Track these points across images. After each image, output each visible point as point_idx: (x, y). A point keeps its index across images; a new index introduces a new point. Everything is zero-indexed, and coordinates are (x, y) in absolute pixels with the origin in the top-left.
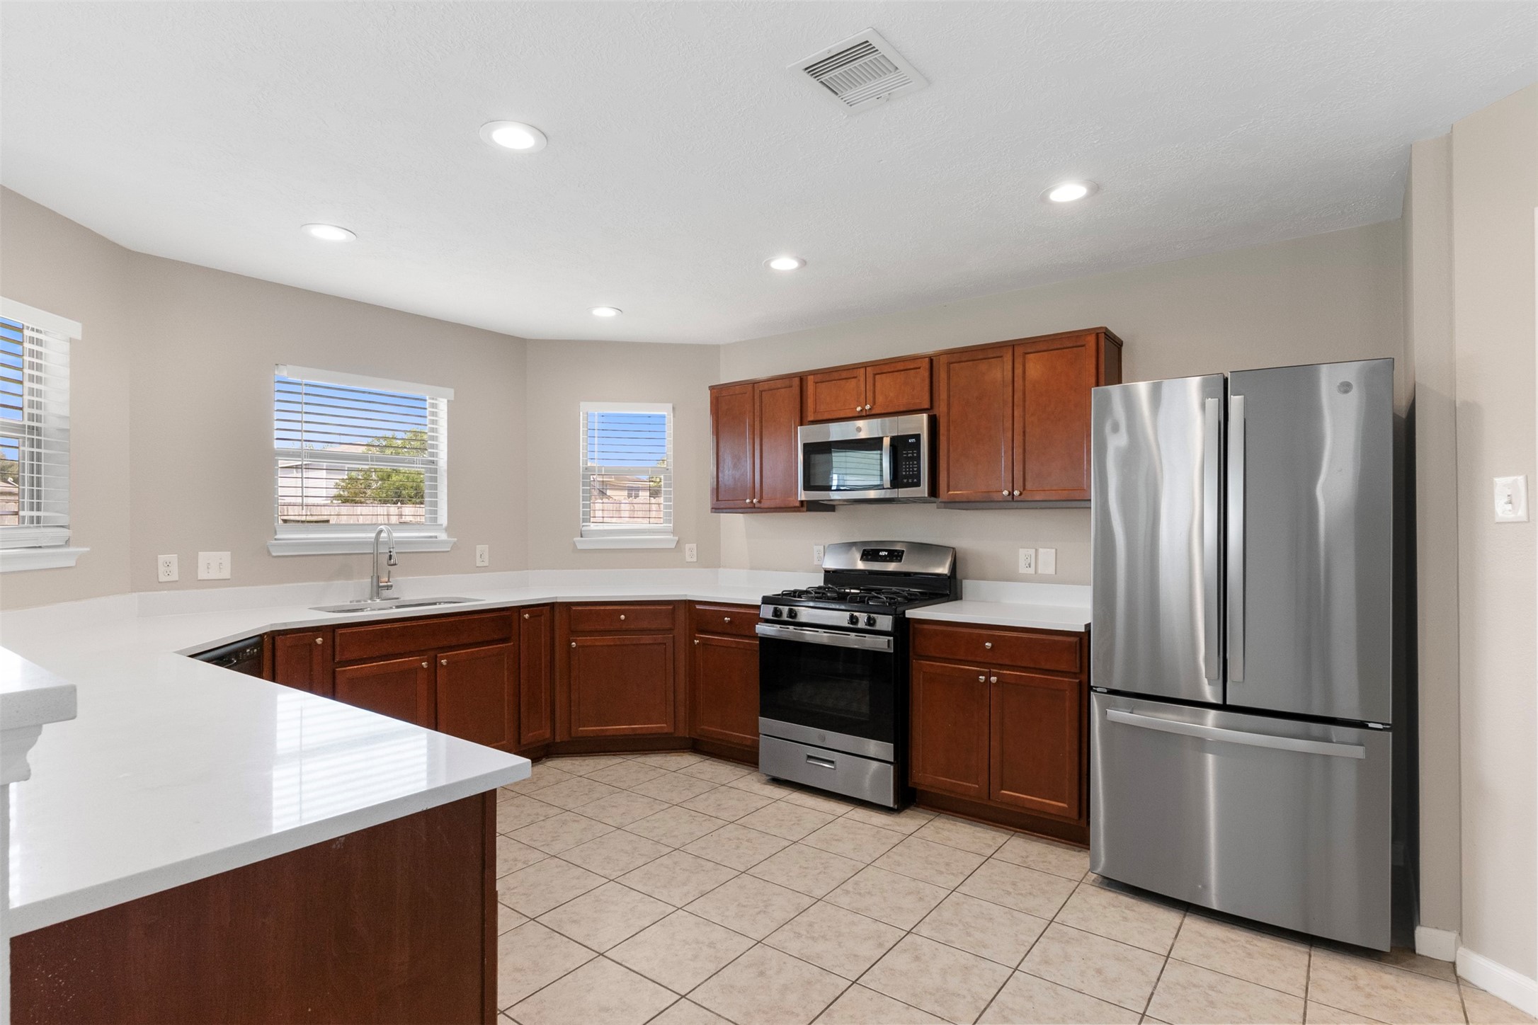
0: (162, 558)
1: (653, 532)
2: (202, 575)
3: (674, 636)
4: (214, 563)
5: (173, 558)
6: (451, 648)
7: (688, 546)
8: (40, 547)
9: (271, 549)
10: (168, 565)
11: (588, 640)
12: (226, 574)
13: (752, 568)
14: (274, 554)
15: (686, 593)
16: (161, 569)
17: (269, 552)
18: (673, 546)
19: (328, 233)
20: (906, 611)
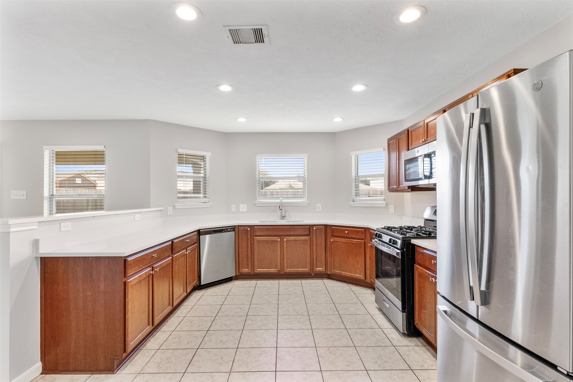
0: (232, 206)
1: (377, 200)
2: (241, 210)
3: (365, 241)
4: (243, 207)
5: (234, 206)
6: (288, 236)
7: (391, 206)
8: (206, 203)
9: (256, 204)
10: (233, 208)
11: (336, 239)
12: (246, 210)
13: (413, 217)
14: (257, 205)
15: (367, 225)
16: (232, 208)
17: (256, 205)
18: (385, 206)
19: (242, 120)
20: (411, 240)
